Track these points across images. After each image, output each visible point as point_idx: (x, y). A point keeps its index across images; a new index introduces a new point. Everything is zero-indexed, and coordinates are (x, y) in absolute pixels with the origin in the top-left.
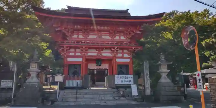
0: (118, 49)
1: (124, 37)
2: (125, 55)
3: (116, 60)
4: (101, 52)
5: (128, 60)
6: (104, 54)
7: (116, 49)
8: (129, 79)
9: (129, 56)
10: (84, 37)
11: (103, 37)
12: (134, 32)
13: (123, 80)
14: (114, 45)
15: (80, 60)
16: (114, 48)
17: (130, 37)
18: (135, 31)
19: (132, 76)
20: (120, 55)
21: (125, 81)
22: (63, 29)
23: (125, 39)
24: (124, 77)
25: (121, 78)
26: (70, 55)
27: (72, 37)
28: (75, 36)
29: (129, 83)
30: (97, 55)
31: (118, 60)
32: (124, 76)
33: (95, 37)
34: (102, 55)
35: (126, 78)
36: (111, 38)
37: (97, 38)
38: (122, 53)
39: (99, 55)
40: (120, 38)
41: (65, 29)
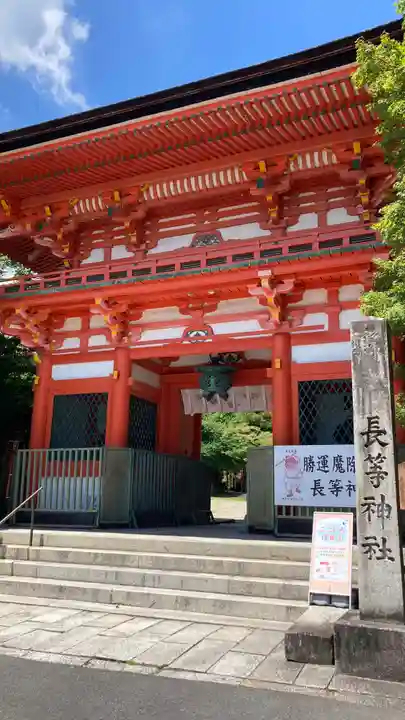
0: (287, 287)
1: (351, 213)
3: (288, 352)
4: (208, 315)
6: (220, 329)
7: (265, 283)
10: (131, 255)
11: (227, 234)
13: (325, 483)
15: (104, 369)
16: (258, 282)
20: (316, 320)
21: (336, 489)
22: (28, 227)
23: (353, 219)
24: (330, 463)
25: (310, 463)
26: (63, 347)
27: (84, 262)
28: (96, 256)
30: (186, 335)
31: (303, 354)
33: (186, 241)
34: (210, 333)
35: (344, 466)
36: (267, 233)
37: (193, 246)
38: (331, 309)
39: (198, 335)
40: (322, 220)
41: (38, 227)
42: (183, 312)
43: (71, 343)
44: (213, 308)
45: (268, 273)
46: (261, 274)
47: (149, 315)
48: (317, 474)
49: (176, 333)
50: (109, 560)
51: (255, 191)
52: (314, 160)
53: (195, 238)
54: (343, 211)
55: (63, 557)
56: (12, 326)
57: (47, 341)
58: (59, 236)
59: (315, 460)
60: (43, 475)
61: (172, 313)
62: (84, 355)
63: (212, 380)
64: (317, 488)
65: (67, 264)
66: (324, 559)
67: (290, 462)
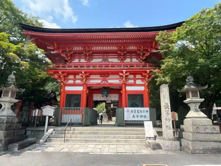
0: (128, 74)
2: (139, 82)
3: (125, 88)
4: (107, 78)
5: (142, 88)
6: (110, 81)
7: (124, 73)
8: (143, 114)
9: (144, 83)
10: (86, 62)
11: (110, 60)
12: (149, 52)
13: (135, 115)
14: (122, 68)
15: (80, 88)
16: (122, 72)
17: (144, 58)
18: (151, 50)
19: (148, 109)
20: (131, 81)
21: (138, 117)
22: (61, 51)
23: (138, 61)
24: (136, 111)
25: (132, 111)
26: (68, 82)
27: (73, 62)
28: (76, 61)
29: (142, 119)
30: (102, 82)
31: (129, 88)
32: (137, 109)
33: (100, 60)
34: (107, 82)
35: (139, 112)
36: (120, 61)
37: (101, 62)
38: (134, 79)
39: (104, 82)
40: (131, 60)
41: (63, 52)
42: (101, 76)
43: (71, 82)
44: (108, 76)
45: (125, 71)
46: (124, 71)
47: (92, 77)
48: (134, 114)
49: (99, 81)
50: (94, 133)
51: (119, 52)
52: (132, 48)
53: (102, 60)
54: (135, 59)
55: (81, 133)
56: (56, 76)
57: (64, 80)
58: (69, 55)
59: (133, 111)
60: (63, 114)
61: (98, 77)
62: (74, 85)
63: (106, 93)
64: (134, 116)
65: (69, 62)
66: (148, 130)
67: (128, 111)
